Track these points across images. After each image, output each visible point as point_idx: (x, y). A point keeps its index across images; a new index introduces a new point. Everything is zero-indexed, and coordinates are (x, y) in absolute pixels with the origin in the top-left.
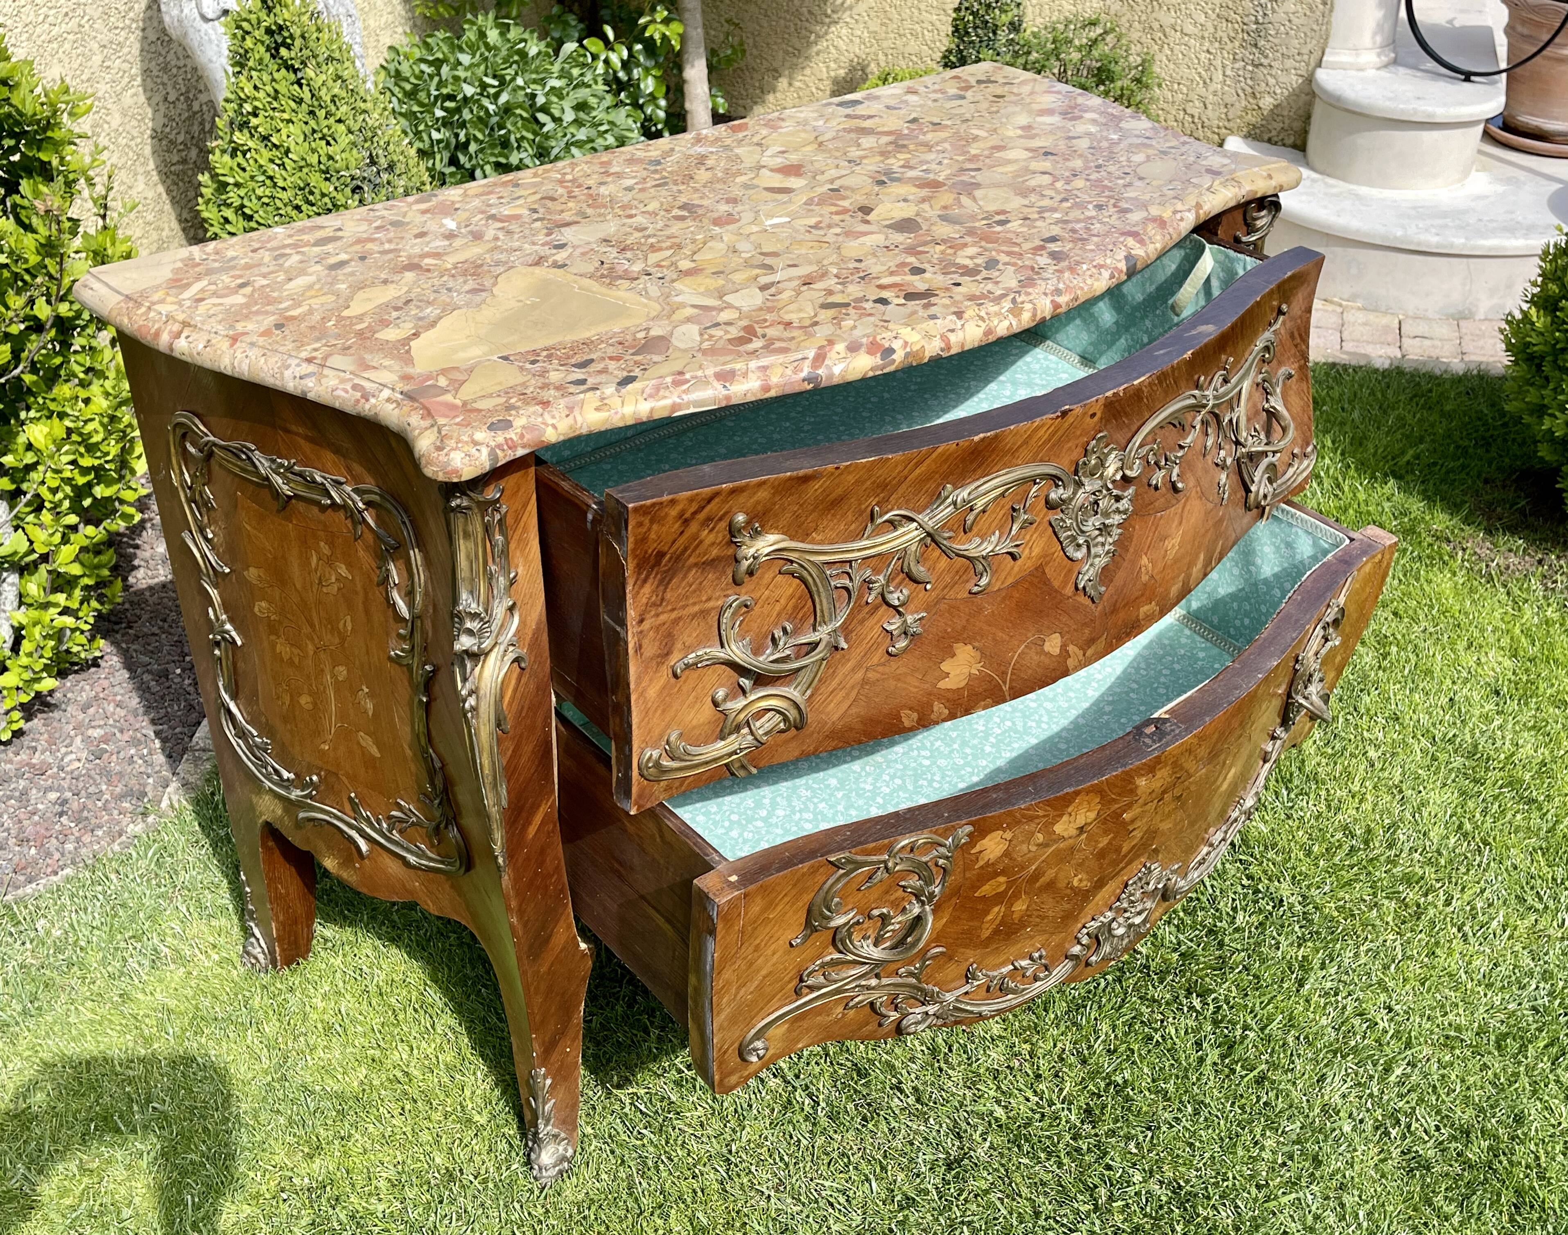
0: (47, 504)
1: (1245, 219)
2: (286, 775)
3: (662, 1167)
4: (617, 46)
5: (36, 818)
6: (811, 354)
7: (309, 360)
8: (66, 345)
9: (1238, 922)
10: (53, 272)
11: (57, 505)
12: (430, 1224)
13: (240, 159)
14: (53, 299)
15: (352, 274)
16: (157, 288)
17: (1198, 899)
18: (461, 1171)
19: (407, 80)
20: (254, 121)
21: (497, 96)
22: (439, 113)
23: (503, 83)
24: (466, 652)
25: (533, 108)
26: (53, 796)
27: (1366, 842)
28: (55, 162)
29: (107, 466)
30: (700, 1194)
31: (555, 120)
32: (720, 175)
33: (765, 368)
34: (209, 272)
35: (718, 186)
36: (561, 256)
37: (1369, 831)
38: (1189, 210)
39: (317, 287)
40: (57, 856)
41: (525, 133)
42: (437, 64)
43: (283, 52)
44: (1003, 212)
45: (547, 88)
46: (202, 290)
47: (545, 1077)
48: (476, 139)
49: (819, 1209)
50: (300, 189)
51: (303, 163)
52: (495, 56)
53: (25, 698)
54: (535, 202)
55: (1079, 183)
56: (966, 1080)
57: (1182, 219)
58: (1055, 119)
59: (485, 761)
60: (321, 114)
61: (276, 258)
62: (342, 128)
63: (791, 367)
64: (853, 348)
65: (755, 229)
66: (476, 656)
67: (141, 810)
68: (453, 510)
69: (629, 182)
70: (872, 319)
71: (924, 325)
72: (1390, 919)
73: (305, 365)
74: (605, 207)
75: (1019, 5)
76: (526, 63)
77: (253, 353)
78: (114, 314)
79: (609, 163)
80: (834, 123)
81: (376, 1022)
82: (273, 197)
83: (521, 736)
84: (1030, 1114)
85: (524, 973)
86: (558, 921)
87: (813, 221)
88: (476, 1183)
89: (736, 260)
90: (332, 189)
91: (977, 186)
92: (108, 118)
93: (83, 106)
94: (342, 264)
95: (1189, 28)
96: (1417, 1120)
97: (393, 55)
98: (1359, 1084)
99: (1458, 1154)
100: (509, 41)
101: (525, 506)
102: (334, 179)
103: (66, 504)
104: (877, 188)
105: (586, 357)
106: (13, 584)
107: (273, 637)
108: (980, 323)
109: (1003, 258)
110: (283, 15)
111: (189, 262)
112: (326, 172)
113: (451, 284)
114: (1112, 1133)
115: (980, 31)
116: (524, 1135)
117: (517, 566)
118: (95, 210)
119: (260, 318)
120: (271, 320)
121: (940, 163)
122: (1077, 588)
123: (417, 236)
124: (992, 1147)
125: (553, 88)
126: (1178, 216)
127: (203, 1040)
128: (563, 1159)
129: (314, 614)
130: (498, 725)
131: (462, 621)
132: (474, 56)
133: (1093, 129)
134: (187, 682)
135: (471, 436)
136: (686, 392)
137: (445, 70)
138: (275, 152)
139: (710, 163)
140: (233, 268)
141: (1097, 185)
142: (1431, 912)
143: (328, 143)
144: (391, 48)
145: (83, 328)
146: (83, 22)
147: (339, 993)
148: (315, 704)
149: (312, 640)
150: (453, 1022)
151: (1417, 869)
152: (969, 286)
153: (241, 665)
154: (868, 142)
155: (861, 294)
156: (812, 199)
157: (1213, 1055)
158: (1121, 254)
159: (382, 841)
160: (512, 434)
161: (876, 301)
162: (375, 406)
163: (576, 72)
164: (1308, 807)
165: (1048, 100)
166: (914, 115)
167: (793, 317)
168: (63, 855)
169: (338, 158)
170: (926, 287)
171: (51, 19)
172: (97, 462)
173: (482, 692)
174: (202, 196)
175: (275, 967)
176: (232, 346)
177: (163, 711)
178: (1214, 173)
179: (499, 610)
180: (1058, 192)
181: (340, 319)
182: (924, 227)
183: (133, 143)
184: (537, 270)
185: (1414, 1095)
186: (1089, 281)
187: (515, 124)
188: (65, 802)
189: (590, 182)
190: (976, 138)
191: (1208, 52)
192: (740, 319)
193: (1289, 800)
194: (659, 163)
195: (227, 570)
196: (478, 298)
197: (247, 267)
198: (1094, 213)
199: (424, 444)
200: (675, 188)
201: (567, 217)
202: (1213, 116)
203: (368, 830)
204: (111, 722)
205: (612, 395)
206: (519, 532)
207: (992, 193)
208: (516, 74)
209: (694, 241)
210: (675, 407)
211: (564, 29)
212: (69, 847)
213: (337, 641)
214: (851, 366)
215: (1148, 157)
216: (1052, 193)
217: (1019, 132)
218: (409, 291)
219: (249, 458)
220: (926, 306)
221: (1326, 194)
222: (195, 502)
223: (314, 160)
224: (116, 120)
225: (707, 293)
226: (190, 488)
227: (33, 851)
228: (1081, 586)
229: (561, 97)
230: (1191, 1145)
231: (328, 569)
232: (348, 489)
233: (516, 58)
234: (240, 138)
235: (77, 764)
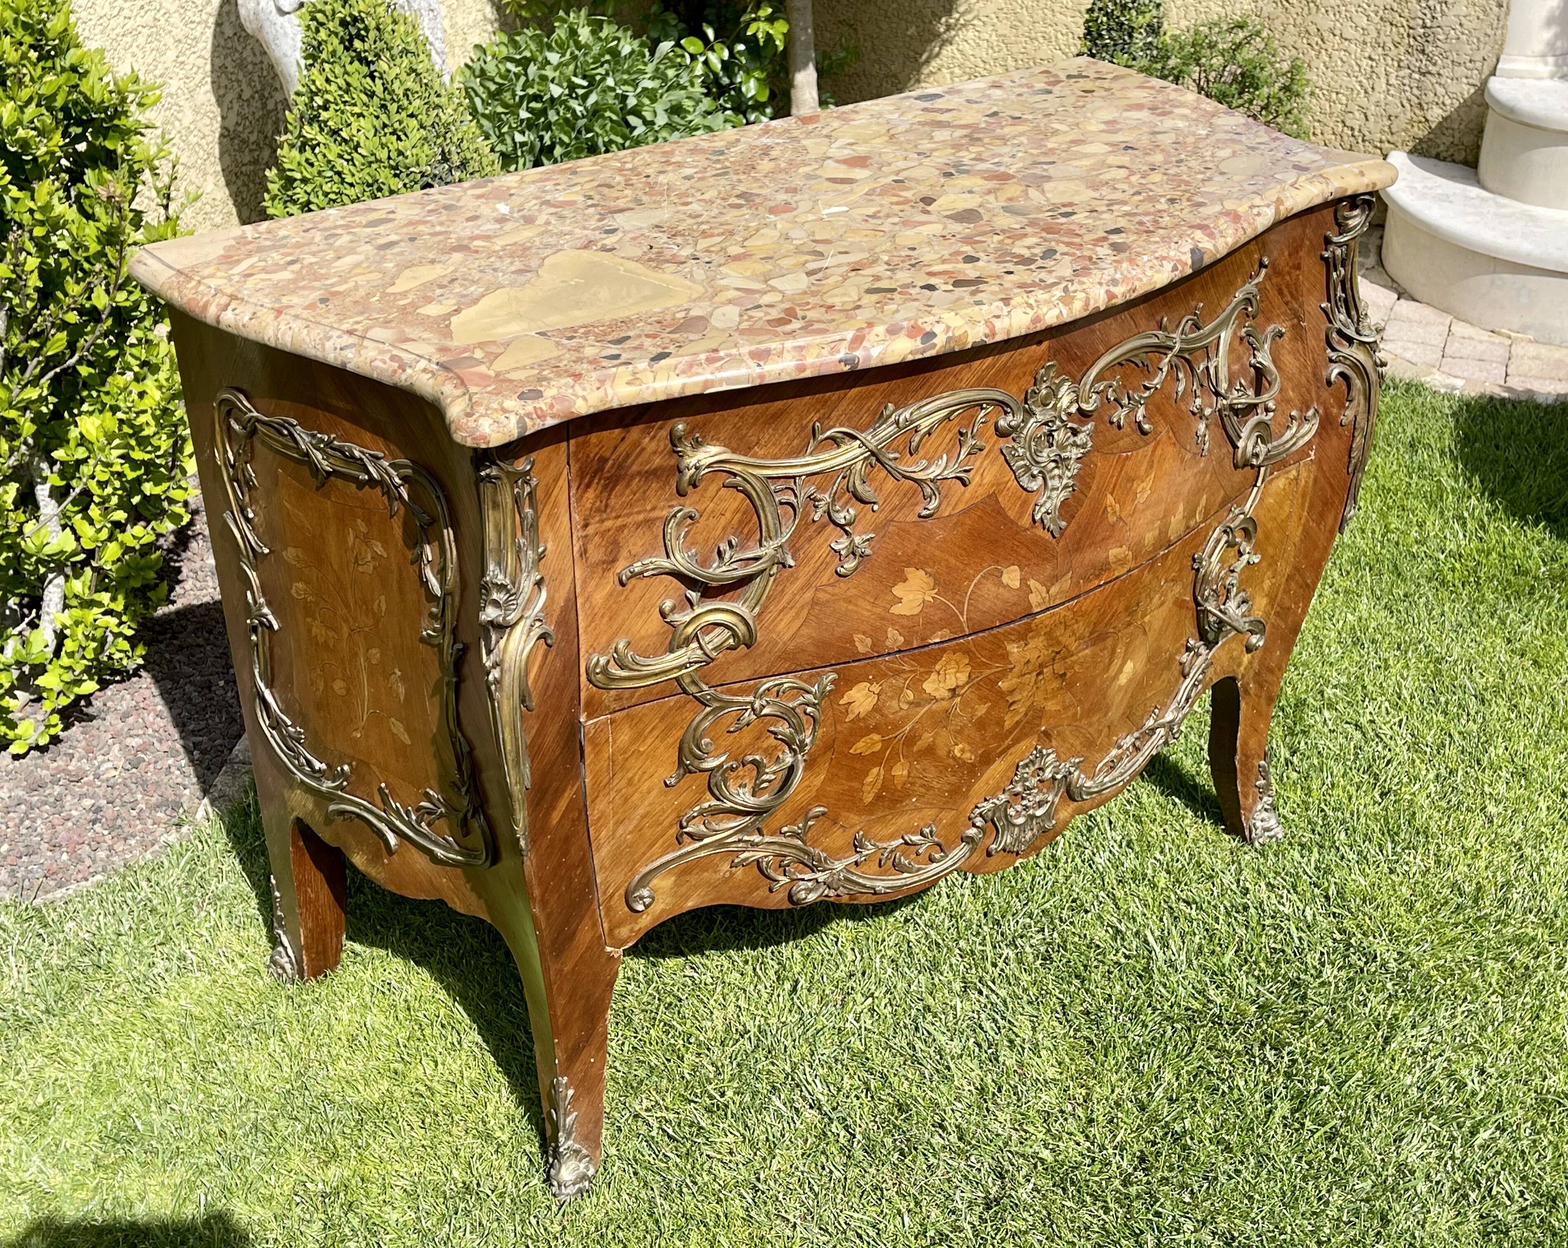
0: (96, 499)
1: (1336, 219)
2: (317, 765)
3: (685, 1190)
4: (717, 46)
5: (70, 824)
6: (850, 335)
7: (350, 332)
8: (122, 337)
9: (1325, 976)
10: (113, 261)
11: (105, 500)
12: (443, 1234)
13: (308, 154)
14: (111, 288)
15: (401, 253)
16: (208, 264)
17: (1283, 951)
18: (478, 1185)
19: (492, 80)
20: (324, 115)
21: (585, 97)
22: (524, 114)
23: (592, 83)
24: (491, 623)
25: (624, 112)
26: (87, 802)
27: (1476, 901)
28: (120, 150)
29: (158, 461)
30: (723, 1218)
31: (646, 122)
32: (783, 165)
33: (801, 348)
34: (260, 250)
35: (780, 176)
36: (610, 240)
37: (1479, 888)
38: (1268, 206)
39: (365, 265)
40: (88, 862)
41: (613, 137)
42: (524, 63)
43: (357, 44)
44: (1071, 204)
45: (639, 90)
46: (252, 266)
47: (567, 1088)
48: (562, 143)
49: (847, 1240)
50: (369, 185)
51: (372, 159)
52: (585, 55)
53: (64, 701)
54: (592, 189)
55: (1156, 177)
56: (1013, 1121)
57: (1259, 214)
58: (1144, 115)
59: (507, 736)
60: (393, 108)
61: (326, 238)
62: (413, 123)
63: (827, 348)
64: (893, 331)
65: (811, 217)
66: (502, 628)
67: (176, 820)
68: (483, 479)
69: (689, 172)
70: (916, 304)
71: (969, 311)
72: (1493, 981)
73: (346, 337)
74: (662, 194)
75: (1158, 6)
76: (617, 63)
77: (296, 325)
78: (166, 287)
79: (672, 153)
80: (909, 116)
81: (402, 1036)
82: (340, 193)
83: (546, 716)
84: (1079, 1159)
85: (546, 970)
86: (582, 918)
87: (871, 211)
88: (493, 1197)
89: (787, 247)
90: (401, 185)
91: (1049, 178)
92: (180, 116)
93: (152, 96)
94: (391, 244)
95: (1349, 33)
96: (1499, 1183)
97: (479, 54)
98: (1441, 1146)
99: (1542, 1221)
100: (600, 39)
101: (556, 480)
102: (403, 175)
103: (115, 500)
104: (942, 180)
105: (623, 335)
106: (58, 586)
107: (309, 620)
108: (1028, 310)
109: (1062, 248)
110: (359, 7)
111: (242, 241)
112: (396, 168)
113: (498, 265)
114: (1164, 1181)
115: (1114, 34)
116: (544, 1152)
117: (546, 542)
118: (159, 201)
119: (306, 293)
120: (316, 295)
121: (1014, 156)
122: (1034, 521)
123: (469, 220)
124: (1035, 1189)
125: (645, 89)
126: (1255, 211)
127: (225, 1047)
128: (584, 1177)
129: (350, 594)
130: (523, 701)
131: (489, 592)
132: (563, 55)
133: (1181, 124)
134: (229, 694)
135: (501, 404)
136: (719, 369)
137: (532, 69)
138: (344, 147)
139: (774, 154)
140: (284, 246)
141: (1176, 181)
142: (1540, 975)
143: (399, 139)
144: (478, 47)
145: (141, 320)
146: (158, 16)
147: (365, 1007)
148: (348, 690)
149: (346, 621)
150: (479, 1039)
151: (1529, 930)
152: (1022, 274)
153: (277, 650)
154: (942, 135)
155: (910, 281)
156: (874, 190)
157: (1283, 1108)
158: (1187, 247)
159: (411, 834)
160: (541, 404)
161: (922, 287)
162: (411, 376)
163: (671, 73)
164: (1416, 862)
165: (1140, 96)
166: (995, 109)
167: (837, 301)
168: (94, 861)
169: (408, 153)
170: (978, 274)
171: (126, 13)
172: (147, 457)
173: (506, 666)
174: (268, 191)
175: (302, 978)
176: (276, 318)
177: (203, 724)
178: (1300, 168)
179: (527, 584)
180: (1132, 185)
181: (384, 295)
182: (985, 218)
183: (203, 142)
184: (585, 253)
185: (1500, 1159)
186: (1149, 273)
187: (603, 127)
188: (99, 809)
189: (649, 171)
190: (1055, 132)
191: (1370, 58)
192: (782, 301)
193: (1394, 854)
194: (722, 153)
195: (266, 551)
196: (522, 278)
197: (298, 245)
198: (1165, 207)
199: (455, 411)
200: (735, 178)
201: (621, 203)
202: (1375, 129)
203: (398, 823)
204: (150, 731)
205: (645, 370)
206: (548, 507)
207: (1062, 186)
208: (607, 74)
209: (747, 228)
210: (707, 383)
211: (663, 29)
212: (102, 854)
213: (370, 622)
214: (890, 349)
215: (1234, 153)
216: (1125, 187)
217: (1103, 127)
218: (456, 271)
219: (291, 434)
220: (973, 293)
221: (1496, 215)
222: (238, 481)
223: (383, 155)
224: (188, 117)
225: (754, 277)
226: (233, 467)
227: (65, 857)
228: (1038, 517)
229: (653, 100)
230: (1250, 1198)
231: (364, 548)
232: (386, 464)
233: (607, 57)
234: (310, 132)
235: (113, 773)
